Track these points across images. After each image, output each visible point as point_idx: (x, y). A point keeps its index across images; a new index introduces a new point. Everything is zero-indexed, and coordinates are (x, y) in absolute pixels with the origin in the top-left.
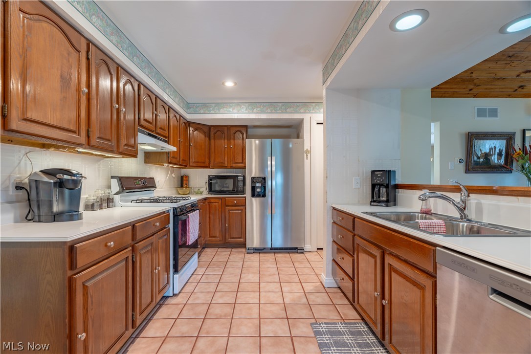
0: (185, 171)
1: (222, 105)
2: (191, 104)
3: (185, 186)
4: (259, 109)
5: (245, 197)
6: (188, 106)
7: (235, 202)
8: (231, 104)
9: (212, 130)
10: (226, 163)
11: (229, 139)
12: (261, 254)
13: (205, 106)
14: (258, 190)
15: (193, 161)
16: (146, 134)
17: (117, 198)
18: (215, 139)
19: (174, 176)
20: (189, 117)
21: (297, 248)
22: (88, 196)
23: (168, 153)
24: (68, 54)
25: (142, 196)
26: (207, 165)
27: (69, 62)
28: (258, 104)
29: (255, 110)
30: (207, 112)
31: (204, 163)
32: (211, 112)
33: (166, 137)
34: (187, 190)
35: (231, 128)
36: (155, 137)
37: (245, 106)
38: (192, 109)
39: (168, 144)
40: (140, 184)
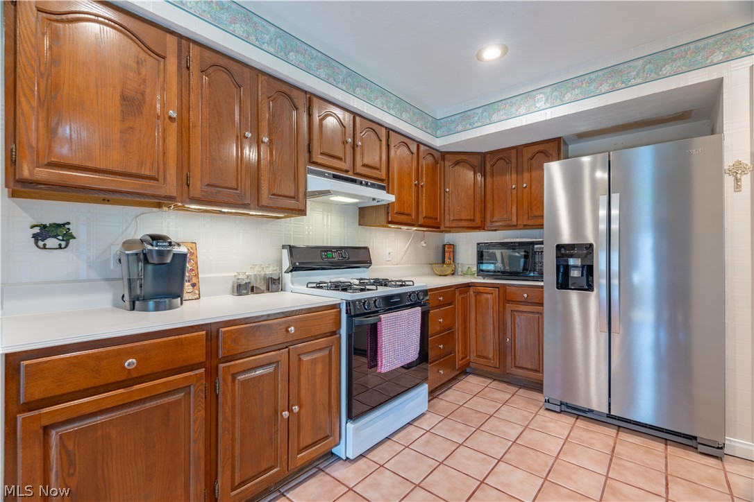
0: (449, 237)
1: (496, 106)
2: (442, 121)
3: (447, 261)
4: (577, 91)
5: (542, 287)
6: (436, 125)
7: (525, 295)
8: (513, 100)
9: (488, 159)
10: (514, 219)
11: (519, 171)
12: (580, 423)
13: (466, 118)
14: (575, 273)
15: (452, 218)
16: (328, 177)
17: (287, 278)
18: (492, 176)
19: (424, 245)
20: (439, 143)
21: (695, 438)
22: (236, 274)
23: (388, 206)
24: (138, 63)
25: (339, 276)
26: (479, 225)
27: (139, 74)
28: (575, 81)
29: (568, 97)
30: (469, 127)
31: (473, 220)
32: (476, 125)
33: (382, 180)
34: (448, 268)
35: (525, 149)
36: (354, 181)
37: (544, 93)
38: (443, 129)
39: (388, 192)
40: (333, 257)
